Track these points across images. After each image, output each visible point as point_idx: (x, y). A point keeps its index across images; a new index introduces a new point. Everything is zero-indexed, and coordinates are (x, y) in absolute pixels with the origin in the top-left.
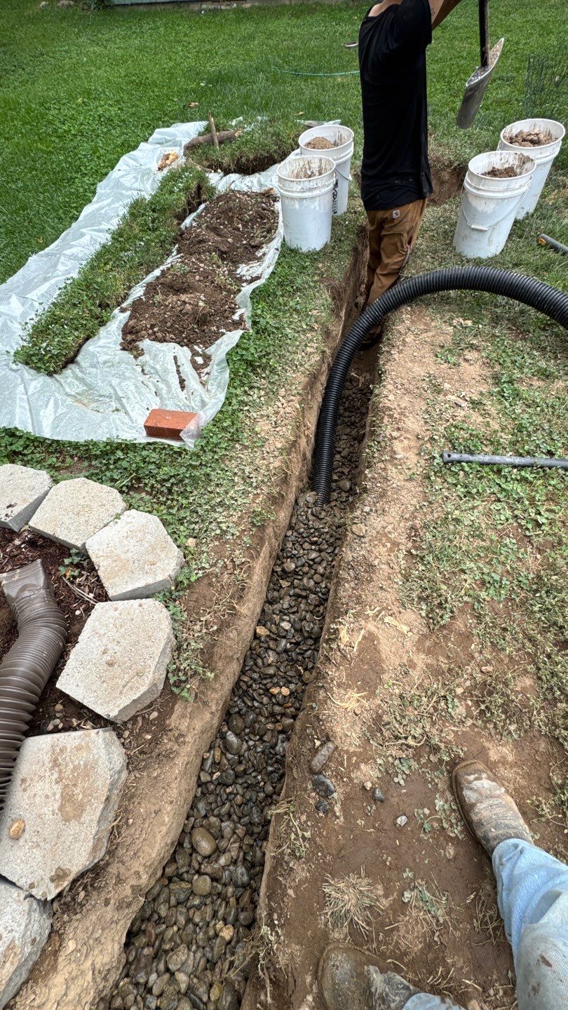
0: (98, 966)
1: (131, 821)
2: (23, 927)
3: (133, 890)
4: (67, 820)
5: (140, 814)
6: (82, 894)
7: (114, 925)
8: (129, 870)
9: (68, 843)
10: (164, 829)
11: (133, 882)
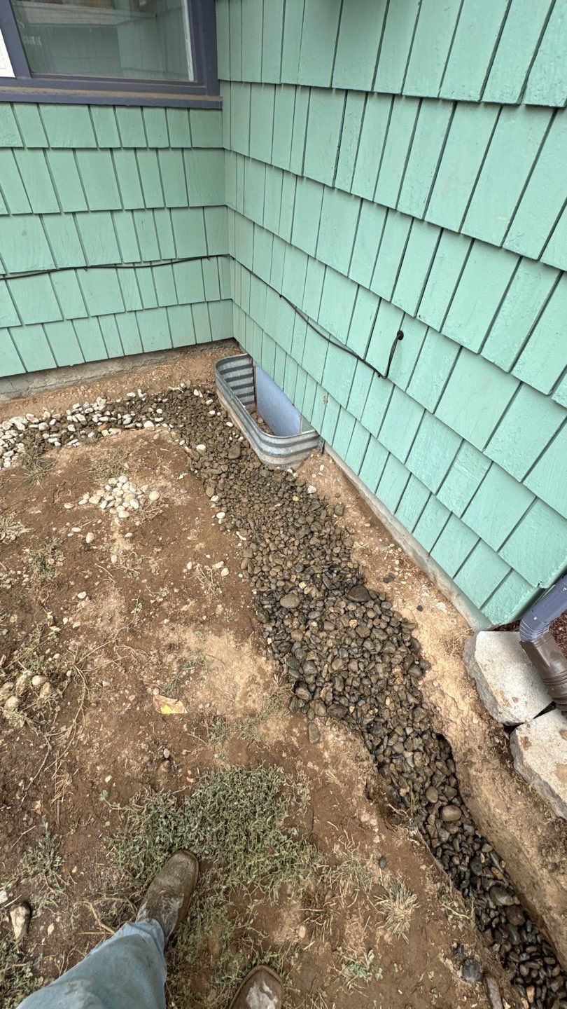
0: (451, 723)
1: (520, 793)
2: (513, 714)
3: (472, 763)
4: (558, 766)
5: (518, 800)
6: (498, 741)
7: (463, 741)
8: (487, 769)
9: (543, 758)
10: (492, 805)
11: (478, 766)
